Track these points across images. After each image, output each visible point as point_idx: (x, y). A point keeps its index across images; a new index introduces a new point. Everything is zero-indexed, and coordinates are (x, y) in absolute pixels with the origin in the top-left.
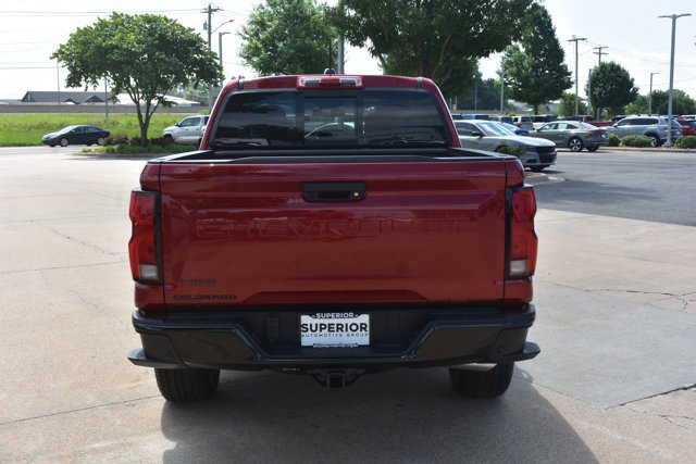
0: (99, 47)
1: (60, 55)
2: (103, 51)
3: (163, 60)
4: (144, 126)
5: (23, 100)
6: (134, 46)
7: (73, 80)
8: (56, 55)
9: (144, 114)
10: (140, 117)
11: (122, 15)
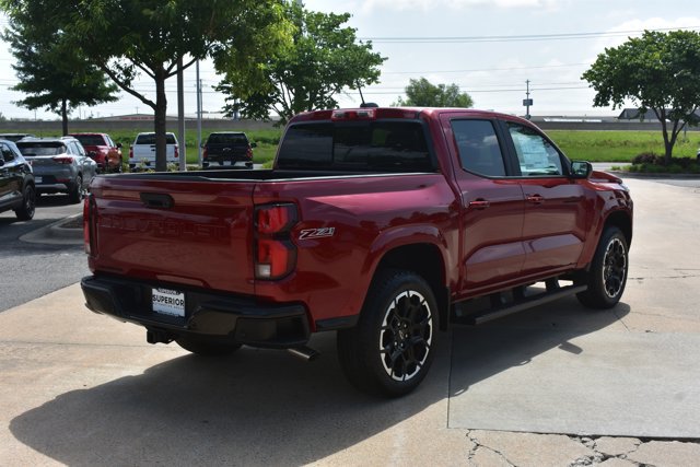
0: (624, 66)
1: (589, 76)
2: (627, 71)
3: (688, 77)
4: (669, 146)
5: (620, 117)
6: (658, 65)
7: (601, 100)
8: (585, 76)
9: (670, 133)
10: (665, 135)
11: (654, 33)
